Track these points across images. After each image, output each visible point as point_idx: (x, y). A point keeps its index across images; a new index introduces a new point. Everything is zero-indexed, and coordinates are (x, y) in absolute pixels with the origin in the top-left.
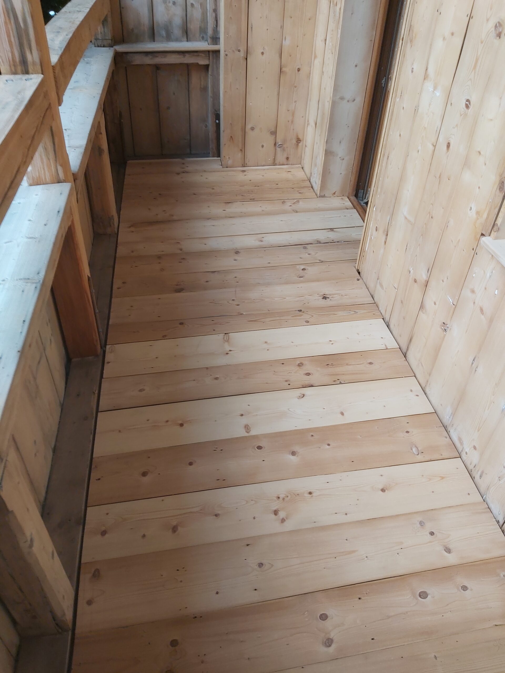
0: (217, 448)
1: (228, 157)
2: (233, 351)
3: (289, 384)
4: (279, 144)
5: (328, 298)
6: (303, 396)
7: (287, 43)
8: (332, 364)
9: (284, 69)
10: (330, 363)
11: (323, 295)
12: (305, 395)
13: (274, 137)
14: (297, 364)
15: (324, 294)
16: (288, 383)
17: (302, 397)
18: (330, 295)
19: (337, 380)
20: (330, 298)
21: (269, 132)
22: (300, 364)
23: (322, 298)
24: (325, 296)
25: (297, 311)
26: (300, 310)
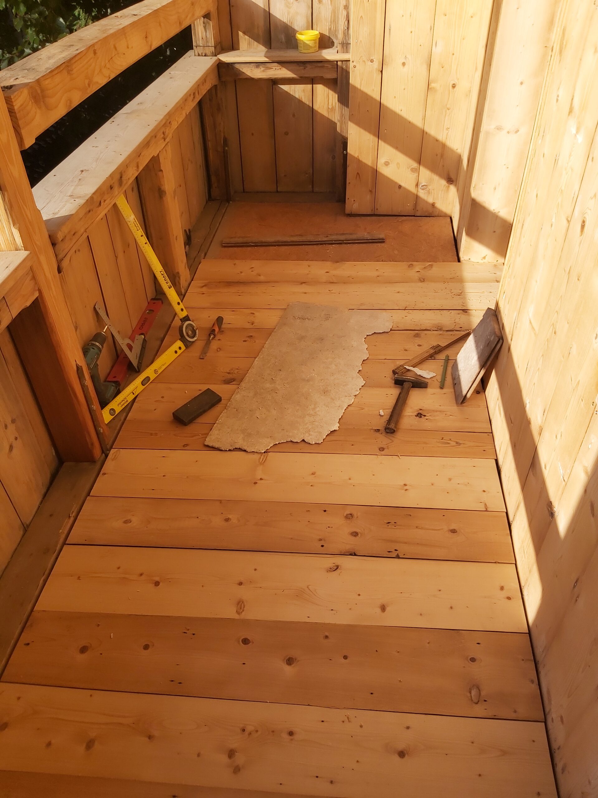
0: (188, 630)
1: (353, 200)
2: (265, 480)
3: (322, 546)
4: (423, 184)
5: (425, 416)
6: (336, 568)
7: (437, 50)
8: (395, 523)
9: (432, 85)
10: (393, 522)
11: (418, 411)
12: (339, 568)
13: (416, 174)
14: (345, 515)
15: (421, 410)
16: (322, 543)
17: (334, 570)
18: (429, 411)
19: (393, 550)
20: (428, 416)
21: (410, 169)
22: (349, 515)
23: (416, 416)
24: (420, 412)
25: (372, 431)
26: (378, 430)
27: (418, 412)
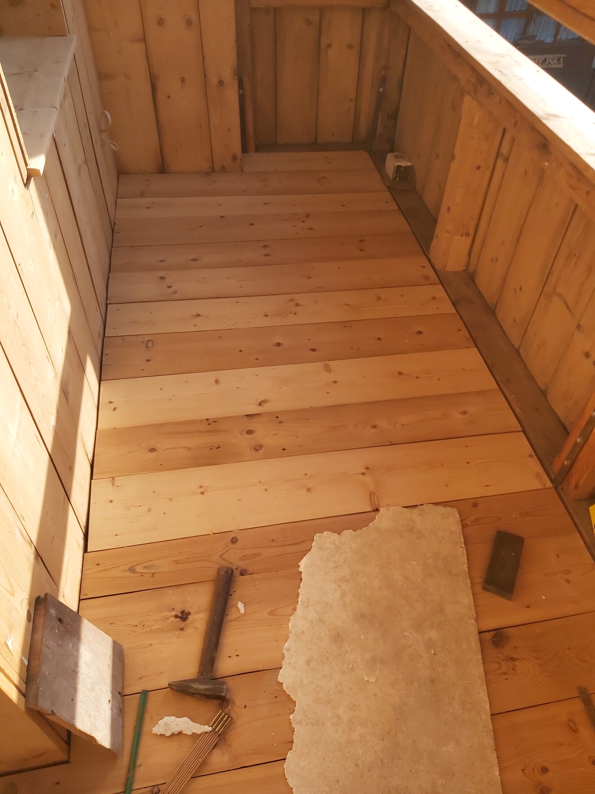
3: (277, 417)
5: (176, 616)
8: (212, 449)
12: (258, 404)
14: (263, 449)
15: (182, 629)
16: (279, 420)
17: (262, 402)
19: (212, 423)
20: (172, 616)
22: (258, 449)
24: (182, 624)
25: (250, 571)
26: (243, 575)
27: (187, 622)
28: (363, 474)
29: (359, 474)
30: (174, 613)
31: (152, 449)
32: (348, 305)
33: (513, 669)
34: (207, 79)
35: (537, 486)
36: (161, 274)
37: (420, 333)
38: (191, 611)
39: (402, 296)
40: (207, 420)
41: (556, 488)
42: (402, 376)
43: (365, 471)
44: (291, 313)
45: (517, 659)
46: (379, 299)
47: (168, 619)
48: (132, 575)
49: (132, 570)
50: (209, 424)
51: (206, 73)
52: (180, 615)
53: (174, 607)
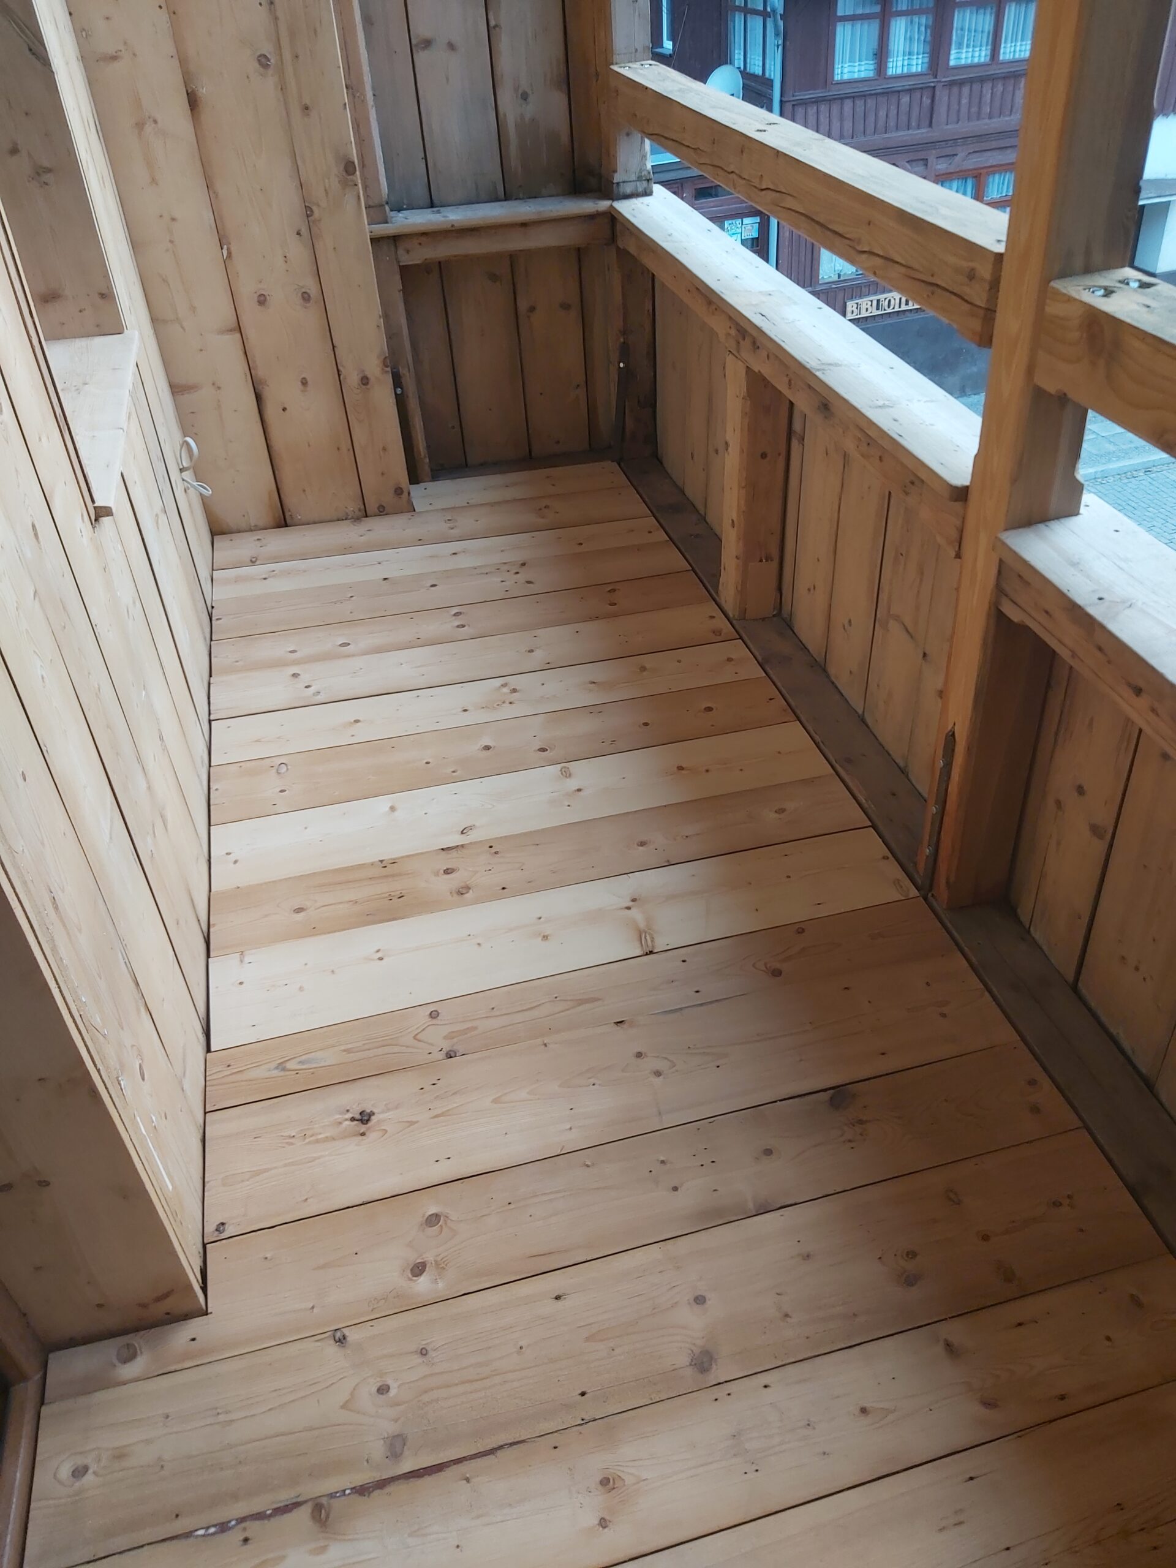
3: (491, 847)
5: (353, 1119)
6: (464, 832)
8: (391, 900)
10: (395, 900)
11: (368, 1129)
12: (460, 833)
15: (363, 1134)
16: (493, 850)
17: (465, 829)
18: (344, 1136)
19: (389, 866)
20: (346, 1120)
22: (464, 892)
23: (374, 1114)
24: (363, 1128)
25: (462, 1051)
26: (451, 1057)
27: (370, 1124)
28: (629, 908)
29: (622, 909)
30: (349, 1116)
31: (299, 908)
32: (594, 683)
33: (861, 1135)
34: (342, 377)
35: (895, 895)
36: (295, 669)
37: (709, 709)
38: (375, 1111)
39: (679, 661)
40: (381, 861)
41: (926, 899)
42: (683, 772)
43: (631, 904)
44: (504, 702)
45: (867, 1121)
46: (643, 669)
47: (340, 1123)
48: (282, 1073)
49: (281, 1067)
50: (385, 867)
51: (340, 368)
52: (358, 1117)
53: (348, 1108)
